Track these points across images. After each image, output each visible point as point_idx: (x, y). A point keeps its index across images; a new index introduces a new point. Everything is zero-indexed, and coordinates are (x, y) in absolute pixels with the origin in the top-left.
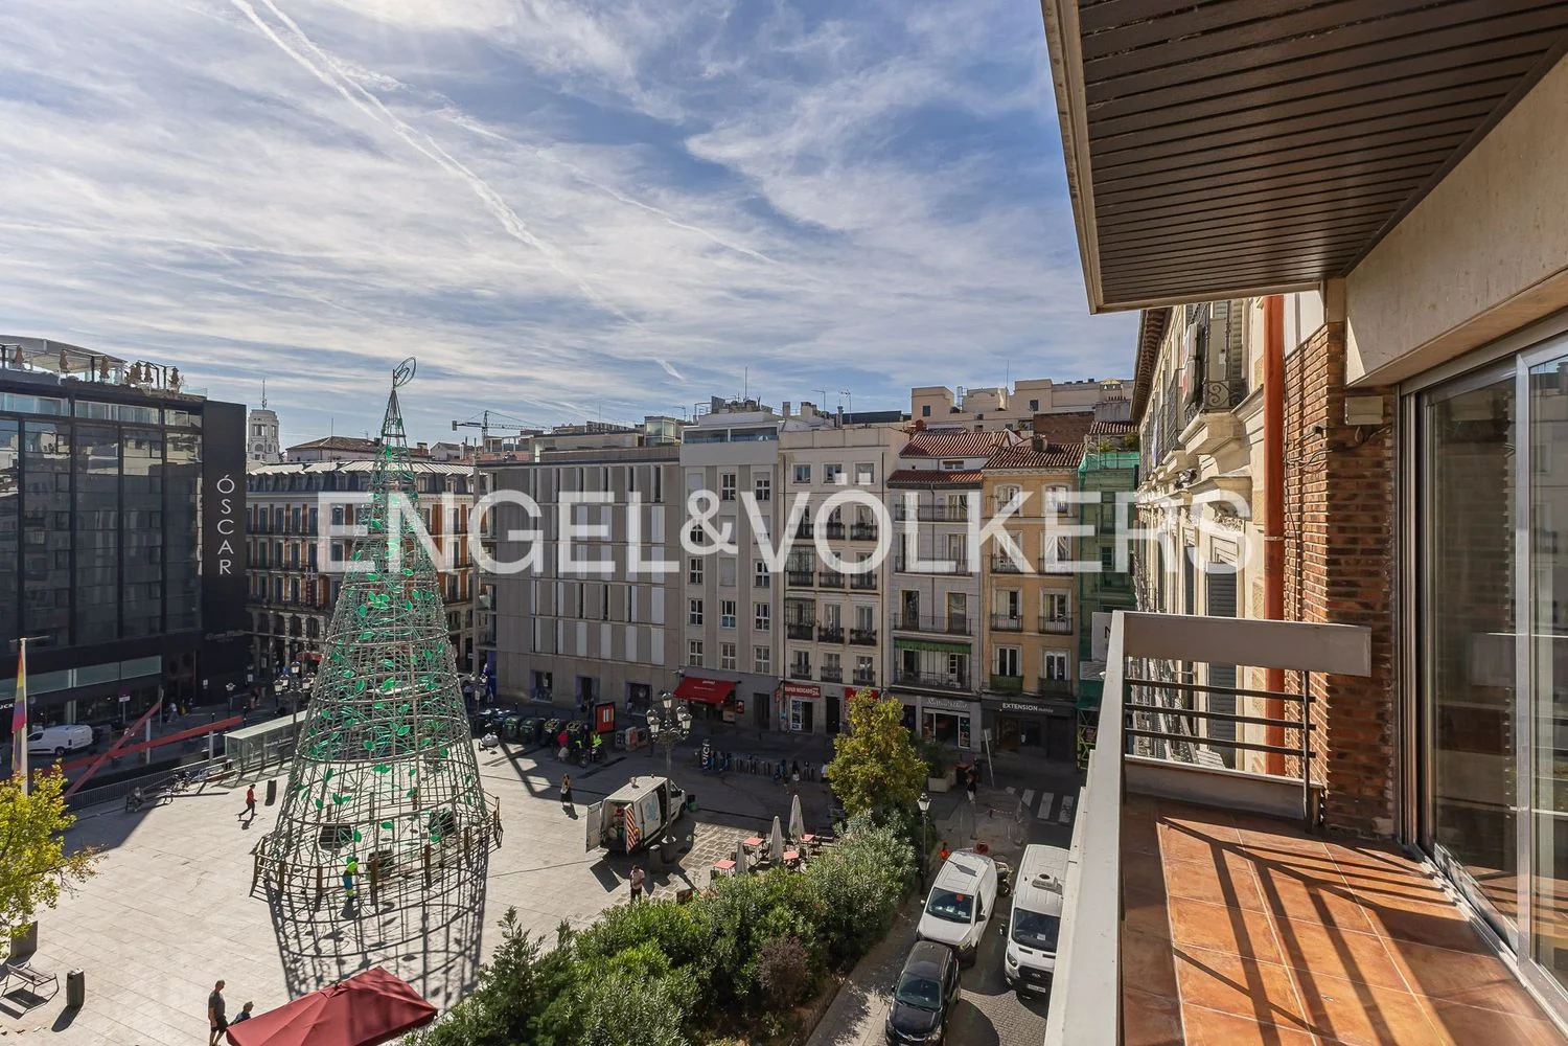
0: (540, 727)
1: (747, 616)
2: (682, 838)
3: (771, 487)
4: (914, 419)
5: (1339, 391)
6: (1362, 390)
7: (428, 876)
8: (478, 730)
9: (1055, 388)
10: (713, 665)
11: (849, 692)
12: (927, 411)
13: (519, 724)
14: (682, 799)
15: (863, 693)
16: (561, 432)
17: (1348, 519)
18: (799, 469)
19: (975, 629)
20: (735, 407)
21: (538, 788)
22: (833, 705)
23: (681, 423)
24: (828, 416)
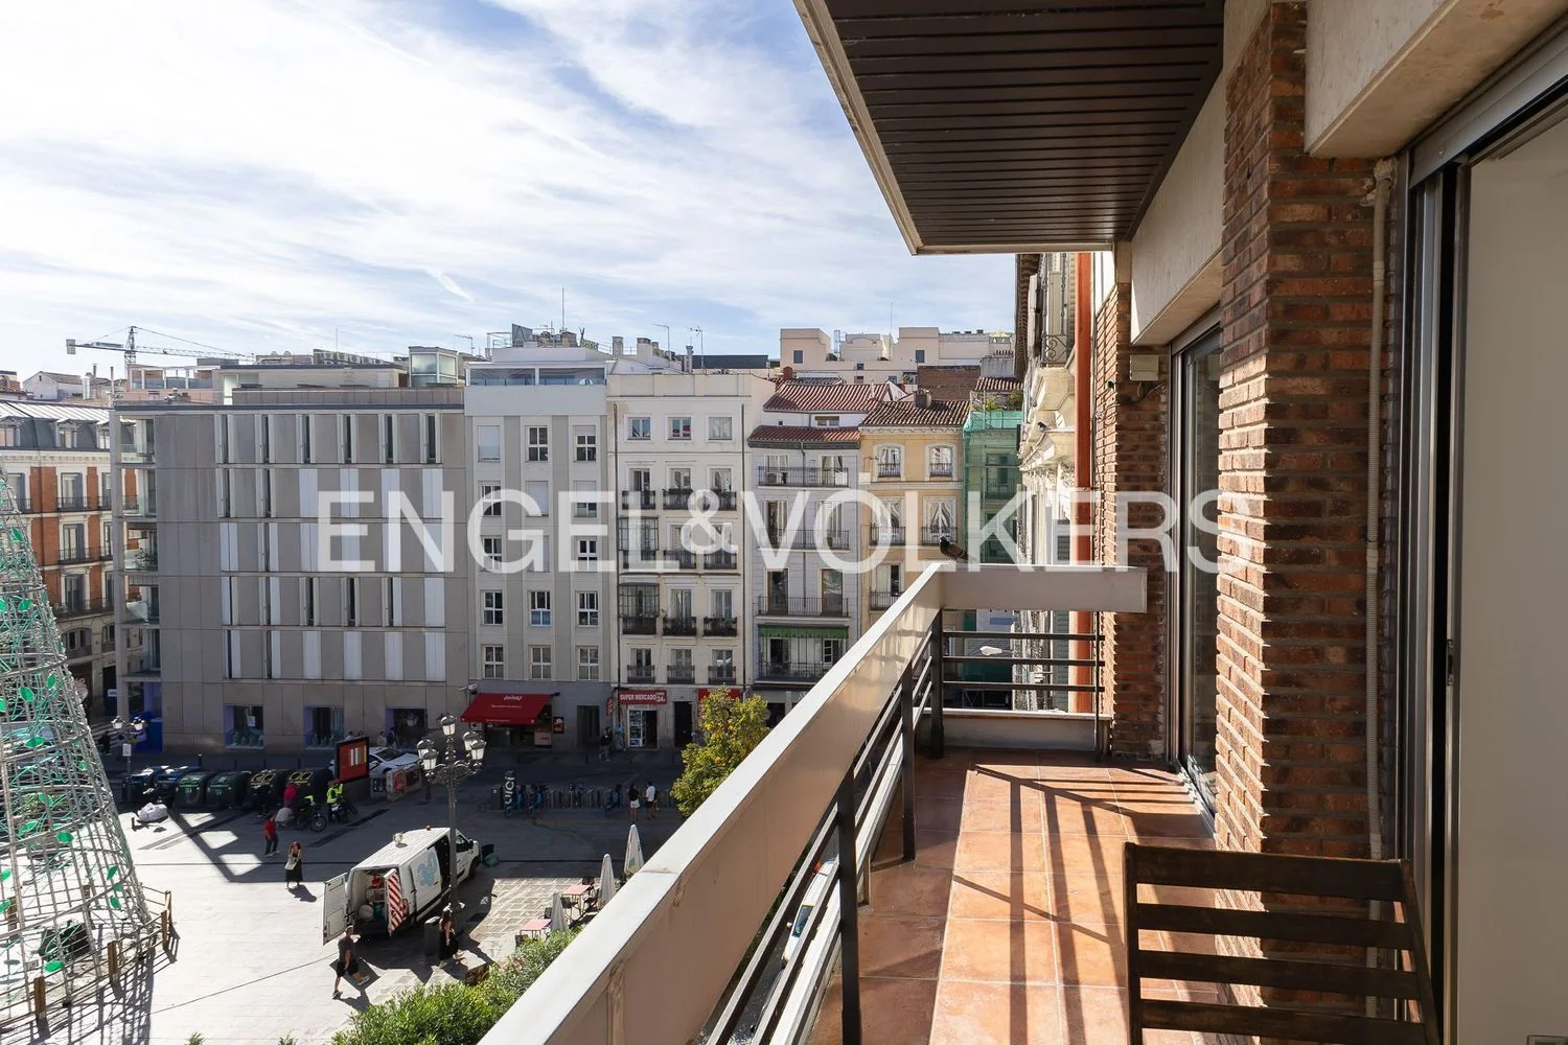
0: (242, 784)
1: (566, 608)
2: (473, 901)
3: (598, 445)
4: (783, 366)
5: (1126, 348)
6: (1143, 349)
7: (42, 1025)
8: (130, 799)
9: (942, 337)
10: (518, 674)
11: (703, 693)
12: (798, 357)
13: (204, 784)
14: (475, 851)
15: (719, 694)
16: (270, 363)
17: (1131, 469)
18: (635, 422)
19: (852, 609)
20: (546, 339)
21: (239, 870)
22: (683, 712)
23: (466, 358)
24: (674, 357)
